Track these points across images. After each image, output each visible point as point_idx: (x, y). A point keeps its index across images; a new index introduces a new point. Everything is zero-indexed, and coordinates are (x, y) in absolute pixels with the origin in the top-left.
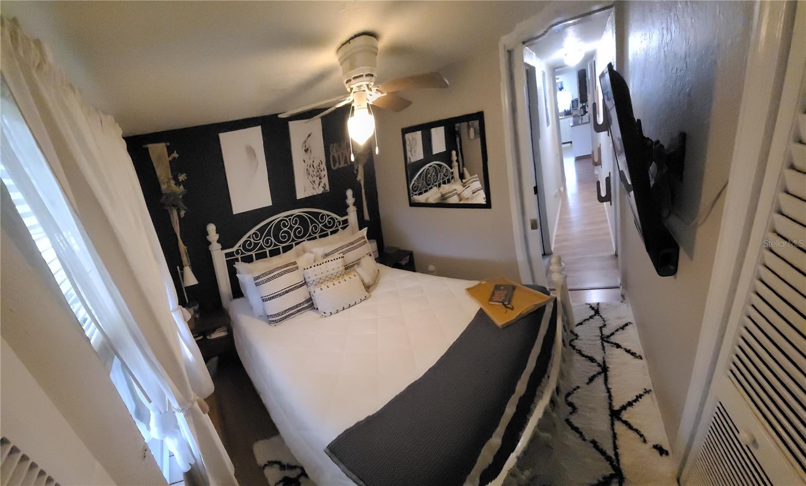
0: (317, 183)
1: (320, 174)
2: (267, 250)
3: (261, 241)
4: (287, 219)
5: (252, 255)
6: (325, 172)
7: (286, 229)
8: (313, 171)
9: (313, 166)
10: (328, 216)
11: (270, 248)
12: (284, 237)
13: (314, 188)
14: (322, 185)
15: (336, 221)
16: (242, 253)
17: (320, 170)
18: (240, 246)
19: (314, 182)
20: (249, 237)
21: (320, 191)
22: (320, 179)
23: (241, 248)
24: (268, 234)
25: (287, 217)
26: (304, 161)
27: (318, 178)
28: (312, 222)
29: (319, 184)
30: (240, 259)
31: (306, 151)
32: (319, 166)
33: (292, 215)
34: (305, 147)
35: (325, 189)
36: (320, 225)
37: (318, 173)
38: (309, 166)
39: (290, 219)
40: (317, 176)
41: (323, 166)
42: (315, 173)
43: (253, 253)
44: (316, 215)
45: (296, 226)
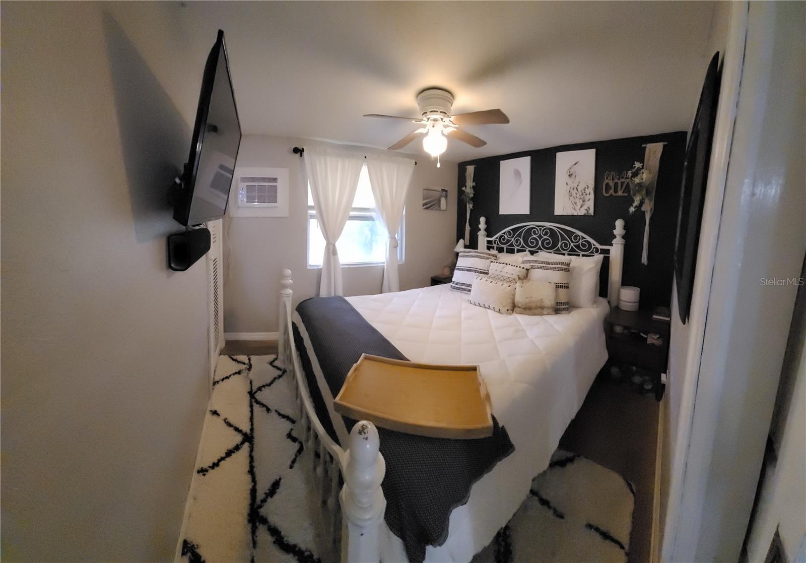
0: (579, 204)
1: (584, 198)
2: (516, 248)
3: (513, 239)
4: (538, 228)
5: (504, 248)
6: (592, 196)
7: (535, 236)
8: (576, 194)
9: (577, 189)
10: (583, 238)
11: (518, 248)
12: (532, 243)
13: (574, 209)
14: (585, 207)
15: (593, 247)
16: (498, 244)
17: (584, 194)
18: (497, 238)
19: (576, 203)
20: (504, 233)
21: (582, 212)
22: (584, 201)
23: (498, 240)
24: (519, 235)
25: (538, 226)
26: (567, 184)
27: (581, 201)
28: (563, 238)
29: (581, 207)
30: (495, 248)
31: (570, 175)
32: (584, 190)
33: (543, 227)
34: (570, 172)
35: (588, 212)
36: (572, 244)
37: (582, 196)
38: (572, 189)
39: (540, 229)
40: (580, 199)
41: (591, 190)
42: (578, 196)
43: (505, 247)
44: (569, 233)
45: (545, 237)
